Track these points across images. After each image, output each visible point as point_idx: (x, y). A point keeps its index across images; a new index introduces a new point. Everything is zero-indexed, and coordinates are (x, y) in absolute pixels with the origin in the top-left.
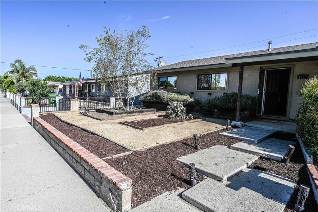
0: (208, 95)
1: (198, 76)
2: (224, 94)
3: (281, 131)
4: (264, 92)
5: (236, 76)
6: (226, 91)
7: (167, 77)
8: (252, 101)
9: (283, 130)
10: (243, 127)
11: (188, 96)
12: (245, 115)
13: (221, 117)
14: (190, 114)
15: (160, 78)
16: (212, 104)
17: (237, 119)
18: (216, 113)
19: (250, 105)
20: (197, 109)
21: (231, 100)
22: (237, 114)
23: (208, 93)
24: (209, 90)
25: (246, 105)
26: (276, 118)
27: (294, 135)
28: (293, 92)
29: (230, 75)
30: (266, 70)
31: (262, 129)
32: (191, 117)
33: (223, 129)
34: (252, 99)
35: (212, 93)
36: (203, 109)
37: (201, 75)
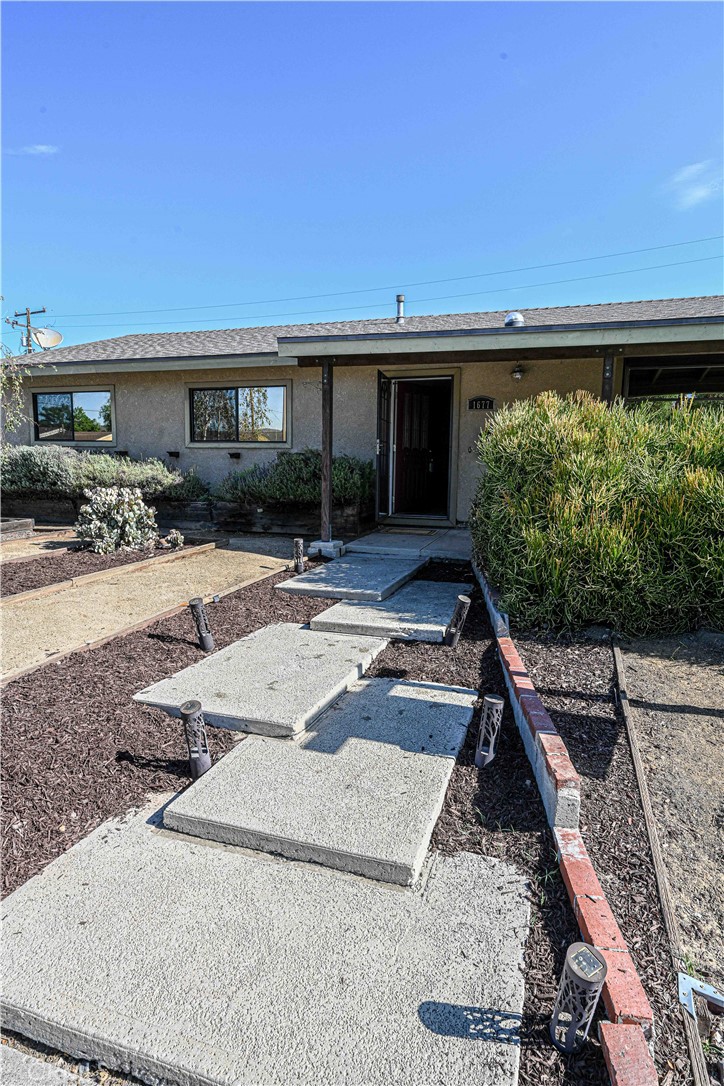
0: (231, 461)
1: (192, 392)
2: (281, 455)
3: (439, 558)
4: (393, 447)
5: (313, 396)
6: (287, 446)
7: (71, 393)
8: (362, 476)
9: (442, 556)
10: (343, 555)
11: (159, 466)
12: (347, 521)
13: (276, 530)
14: (174, 530)
15: (40, 397)
16: (246, 489)
17: (323, 533)
18: (262, 518)
19: (358, 488)
20: (196, 508)
21: (305, 475)
22: (324, 519)
23: (230, 451)
24: (233, 441)
25: (347, 489)
26: (424, 523)
27: (469, 563)
28: (462, 447)
29: (295, 391)
30: (393, 381)
31: (393, 557)
32: (176, 539)
33: (284, 568)
34: (362, 469)
35: (243, 452)
36: (215, 507)
37: (201, 390)
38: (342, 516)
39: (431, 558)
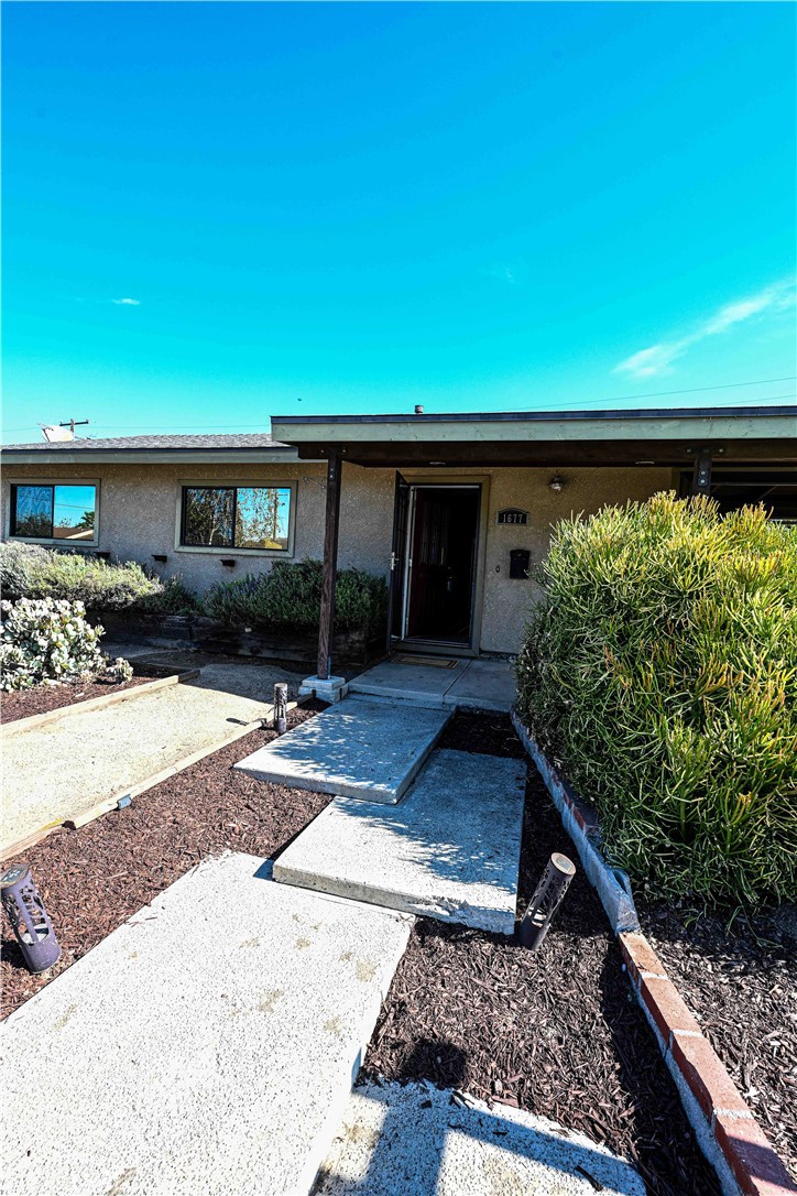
0: (224, 568)
1: (185, 490)
2: (277, 565)
3: (468, 707)
4: (409, 562)
5: (317, 500)
6: (288, 555)
7: (53, 486)
8: (372, 595)
9: (472, 705)
10: (345, 698)
11: (138, 571)
12: (351, 648)
13: (266, 654)
14: (121, 659)
15: (19, 489)
16: (231, 604)
17: (320, 668)
18: (250, 639)
19: (367, 609)
20: (174, 624)
21: (303, 591)
22: (322, 650)
23: (225, 558)
25: (353, 610)
26: (443, 650)
27: (508, 716)
28: (489, 566)
29: (300, 494)
30: (412, 487)
31: (408, 704)
32: (121, 672)
33: (259, 724)
34: (373, 587)
35: (238, 559)
36: (197, 625)
37: (194, 488)
38: (346, 642)
39: (458, 707)
